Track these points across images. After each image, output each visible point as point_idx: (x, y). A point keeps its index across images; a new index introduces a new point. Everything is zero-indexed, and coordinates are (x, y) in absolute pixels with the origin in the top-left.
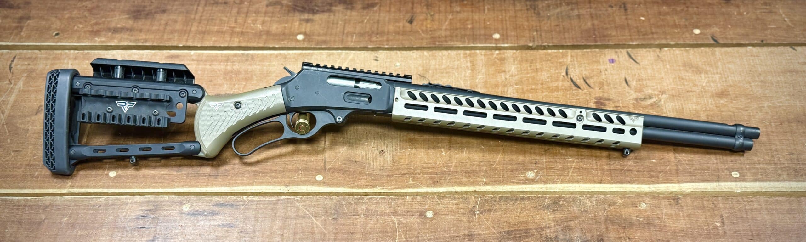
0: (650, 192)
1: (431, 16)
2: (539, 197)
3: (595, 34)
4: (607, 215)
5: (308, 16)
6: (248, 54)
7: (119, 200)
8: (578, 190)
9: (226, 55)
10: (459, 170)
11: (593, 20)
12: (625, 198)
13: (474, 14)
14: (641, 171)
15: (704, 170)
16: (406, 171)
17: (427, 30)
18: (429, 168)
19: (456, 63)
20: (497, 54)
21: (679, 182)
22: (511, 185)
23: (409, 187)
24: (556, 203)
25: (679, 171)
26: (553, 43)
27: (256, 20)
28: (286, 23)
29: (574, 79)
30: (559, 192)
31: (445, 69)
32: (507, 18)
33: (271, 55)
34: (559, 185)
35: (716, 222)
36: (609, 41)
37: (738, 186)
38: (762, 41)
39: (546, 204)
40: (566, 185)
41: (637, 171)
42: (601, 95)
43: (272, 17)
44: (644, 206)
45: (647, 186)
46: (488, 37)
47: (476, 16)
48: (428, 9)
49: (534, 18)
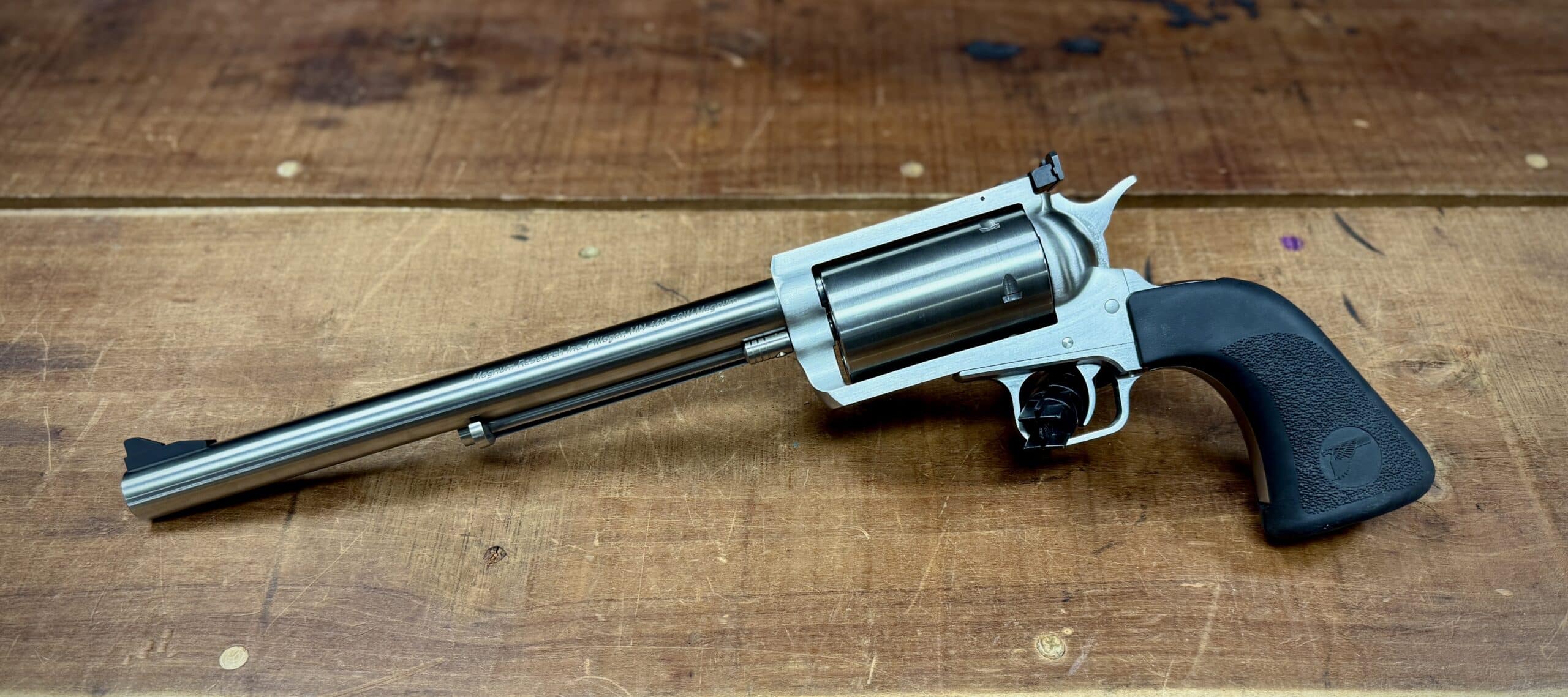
1: (711, 112)
5: (329, 112)
11: (1211, 127)
13: (843, 109)
17: (694, 150)
27: (167, 125)
28: (256, 131)
32: (945, 119)
34: (1166, 693)
43: (219, 114)
46: (886, 173)
47: (850, 114)
49: (1028, 120)
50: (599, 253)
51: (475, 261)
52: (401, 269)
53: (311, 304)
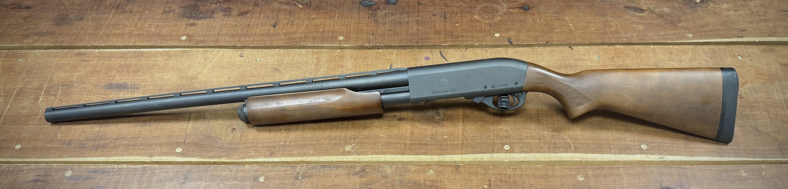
0: (439, 162)
1: (291, 21)
2: (352, 166)
3: (418, 37)
4: (402, 180)
5: (193, 21)
6: (140, 51)
7: (19, 167)
8: (383, 160)
9: (122, 52)
10: (292, 144)
11: (418, 26)
12: (418, 166)
13: (326, 20)
14: (434, 145)
15: (483, 144)
16: (250, 145)
17: (286, 32)
18: (269, 143)
19: (305, 59)
20: (339, 52)
21: (462, 154)
22: (332, 156)
23: (250, 158)
24: (364, 170)
25: (464, 145)
26: (384, 44)
27: (152, 25)
28: (175, 27)
30: (368, 161)
31: (295, 63)
32: (351, 24)
33: (157, 52)
34: (369, 156)
35: (484, 184)
36: (427, 43)
37: (507, 157)
38: (547, 42)
39: (356, 171)
40: (375, 156)
41: (432, 145)
43: (164, 22)
44: (432, 172)
45: (437, 157)
46: (334, 39)
47: (328, 22)
48: (290, 16)
49: (372, 24)
50: (260, 60)
51: (230, 62)
52: (212, 65)
53: (191, 73)
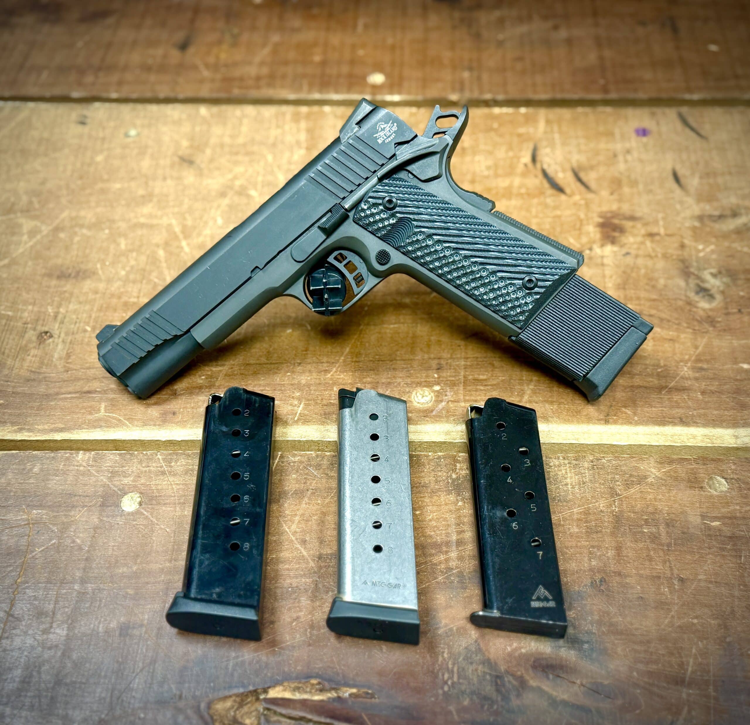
1: (233, 35)
3: (604, 77)
11: (601, 50)
12: (671, 462)
13: (331, 34)
14: (713, 392)
17: (216, 64)
23: (95, 427)
29: (550, 172)
31: (244, 144)
32: (405, 43)
36: (636, 90)
41: (703, 393)
42: (614, 207)
44: (721, 484)
46: (356, 81)
48: (227, 22)
49: (466, 44)
50: (138, 135)
51: (48, 139)
